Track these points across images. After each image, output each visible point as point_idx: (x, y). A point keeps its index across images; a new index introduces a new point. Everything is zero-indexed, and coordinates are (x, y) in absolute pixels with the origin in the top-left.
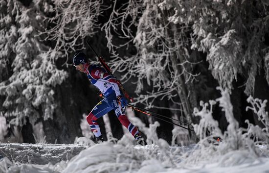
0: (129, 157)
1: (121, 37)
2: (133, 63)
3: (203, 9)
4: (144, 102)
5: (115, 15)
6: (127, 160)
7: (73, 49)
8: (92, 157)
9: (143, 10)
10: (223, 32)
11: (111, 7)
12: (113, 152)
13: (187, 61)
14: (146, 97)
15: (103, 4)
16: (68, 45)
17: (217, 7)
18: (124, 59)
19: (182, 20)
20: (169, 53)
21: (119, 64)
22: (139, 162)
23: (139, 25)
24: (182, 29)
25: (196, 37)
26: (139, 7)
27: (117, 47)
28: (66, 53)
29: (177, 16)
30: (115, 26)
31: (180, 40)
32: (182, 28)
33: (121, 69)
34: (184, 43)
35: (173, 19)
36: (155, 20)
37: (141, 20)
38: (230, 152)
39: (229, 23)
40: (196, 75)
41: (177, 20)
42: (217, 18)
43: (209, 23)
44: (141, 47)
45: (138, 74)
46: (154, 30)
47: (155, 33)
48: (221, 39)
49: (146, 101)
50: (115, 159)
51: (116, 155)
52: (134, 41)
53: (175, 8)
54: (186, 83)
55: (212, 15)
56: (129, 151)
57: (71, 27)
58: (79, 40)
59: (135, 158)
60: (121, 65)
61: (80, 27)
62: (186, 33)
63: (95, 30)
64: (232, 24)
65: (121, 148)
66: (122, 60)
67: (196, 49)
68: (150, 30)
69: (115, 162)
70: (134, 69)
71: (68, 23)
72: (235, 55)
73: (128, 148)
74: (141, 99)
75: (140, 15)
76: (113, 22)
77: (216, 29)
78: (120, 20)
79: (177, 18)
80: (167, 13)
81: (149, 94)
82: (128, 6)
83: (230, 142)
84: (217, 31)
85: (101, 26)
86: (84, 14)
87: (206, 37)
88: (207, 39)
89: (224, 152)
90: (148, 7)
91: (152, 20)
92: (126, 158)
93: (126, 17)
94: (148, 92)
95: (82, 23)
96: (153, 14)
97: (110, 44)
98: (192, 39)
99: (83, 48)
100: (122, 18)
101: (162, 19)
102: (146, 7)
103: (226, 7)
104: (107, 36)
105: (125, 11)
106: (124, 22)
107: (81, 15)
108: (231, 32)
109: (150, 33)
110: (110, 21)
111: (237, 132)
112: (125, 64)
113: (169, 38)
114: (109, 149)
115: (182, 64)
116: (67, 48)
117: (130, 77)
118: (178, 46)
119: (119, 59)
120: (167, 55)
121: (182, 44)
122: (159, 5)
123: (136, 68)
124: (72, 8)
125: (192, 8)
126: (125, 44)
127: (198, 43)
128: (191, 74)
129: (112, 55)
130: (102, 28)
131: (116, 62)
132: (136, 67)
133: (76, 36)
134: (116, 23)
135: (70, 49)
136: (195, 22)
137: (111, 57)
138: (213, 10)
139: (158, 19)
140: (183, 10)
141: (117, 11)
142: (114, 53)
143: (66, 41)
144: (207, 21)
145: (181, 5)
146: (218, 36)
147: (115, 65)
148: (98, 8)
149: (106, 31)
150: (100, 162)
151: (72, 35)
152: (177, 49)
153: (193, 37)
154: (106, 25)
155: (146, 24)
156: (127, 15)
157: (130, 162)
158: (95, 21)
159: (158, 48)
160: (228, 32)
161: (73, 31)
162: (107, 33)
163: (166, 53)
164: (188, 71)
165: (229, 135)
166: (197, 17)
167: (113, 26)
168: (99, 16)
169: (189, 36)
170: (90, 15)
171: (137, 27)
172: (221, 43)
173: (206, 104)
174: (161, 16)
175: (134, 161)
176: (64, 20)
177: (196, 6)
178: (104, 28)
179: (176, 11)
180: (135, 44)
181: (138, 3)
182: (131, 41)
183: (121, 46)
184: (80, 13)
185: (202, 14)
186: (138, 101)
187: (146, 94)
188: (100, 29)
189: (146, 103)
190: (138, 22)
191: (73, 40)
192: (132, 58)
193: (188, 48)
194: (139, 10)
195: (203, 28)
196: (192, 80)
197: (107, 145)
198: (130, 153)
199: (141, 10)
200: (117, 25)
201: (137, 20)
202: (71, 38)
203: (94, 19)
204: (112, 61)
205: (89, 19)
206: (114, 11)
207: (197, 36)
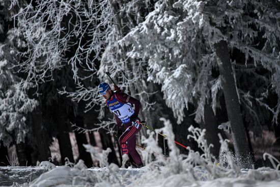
0: (84, 180)
1: (86, 70)
2: (97, 93)
3: (157, 46)
4: (106, 127)
5: (80, 50)
6: (82, 182)
7: (43, 80)
8: (51, 179)
9: (105, 46)
10: (176, 66)
11: (77, 43)
12: (70, 175)
13: (144, 92)
14: (108, 123)
15: (70, 41)
16: (38, 77)
17: (170, 44)
18: (89, 90)
19: (138, 56)
20: (128, 85)
21: (84, 94)
22: (92, 184)
23: (102, 60)
24: (140, 64)
25: (151, 70)
26: (102, 43)
27: (82, 79)
28: (37, 83)
29: (135, 51)
30: (81, 60)
31: (138, 73)
32: (140, 62)
33: (86, 98)
34: (141, 76)
35: (131, 54)
36: (116, 55)
37: (104, 55)
38: (172, 176)
39: (181, 58)
40: (152, 104)
41: (134, 55)
42: (170, 54)
43: (163, 58)
44: (104, 79)
45: (101, 103)
46: (115, 64)
47: (116, 67)
48: (173, 73)
49: (108, 127)
50: (71, 181)
51: (72, 178)
52: (98, 74)
53: (133, 45)
54: (143, 111)
55: (166, 51)
56: (84, 174)
57: (41, 60)
58: (49, 72)
59: (89, 181)
60: (85, 95)
61: (49, 61)
62: (143, 67)
63: (63, 63)
64: (184, 60)
65: (77, 172)
66: (86, 90)
67: (152, 81)
68: (111, 64)
69: (71, 184)
70: (97, 98)
71: (38, 57)
72: (186, 87)
73: (83, 172)
74: (103, 125)
75: (103, 51)
76: (79, 56)
77: (169, 63)
78: (85, 55)
79: (135, 53)
80: (127, 49)
81: (110, 121)
82: (92, 43)
83: (172, 166)
84: (171, 66)
85: (68, 60)
86: (53, 49)
87: (160, 71)
88: (161, 72)
89: (167, 175)
90: (110, 44)
91: (113, 55)
92: (81, 180)
93: (90, 53)
94: (109, 119)
95: (51, 58)
96: (114, 49)
97: (75, 76)
98: (149, 72)
99: (52, 79)
100: (87, 53)
101: (122, 54)
102: (108, 44)
103: (177, 45)
104: (73, 69)
105: (89, 47)
106: (88, 57)
107: (51, 51)
108: (182, 67)
109: (112, 66)
110: (76, 56)
111: (178, 158)
112: (90, 94)
113: (128, 71)
114: (66, 172)
115: (140, 94)
116: (37, 79)
117: (94, 105)
118: (136, 79)
119: (84, 90)
120: (127, 86)
121: (139, 77)
122: (118, 42)
123: (99, 98)
124: (42, 44)
125: (147, 44)
126: (90, 76)
127: (153, 76)
128: (147, 103)
129: (78, 86)
130: (69, 62)
131: (81, 92)
132: (99, 96)
133: (45, 69)
134: (82, 57)
135: (40, 81)
136: (151, 57)
137: (77, 87)
138: (166, 46)
139: (119, 54)
140: (140, 46)
141: (82, 47)
142: (79, 84)
143: (37, 73)
144: (161, 57)
145: (138, 42)
146: (171, 70)
147: (80, 95)
148: (66, 44)
149: (73, 65)
150: (58, 184)
151: (42, 68)
152: (135, 80)
153: (149, 70)
154: (72, 59)
155: (108, 58)
156: (91, 50)
157: (84, 184)
158: (63, 55)
159: (119, 80)
160: (180, 67)
161: (43, 64)
162: (73, 67)
163: (125, 85)
164: (145, 100)
165: (171, 161)
166: (152, 53)
167: (79, 60)
168: (66, 52)
169: (146, 70)
170: (58, 50)
171: (100, 61)
172: (173, 76)
173: (153, 133)
174: (122, 51)
175: (88, 183)
176: (35, 55)
177: (152, 43)
178: (71, 62)
179: (134, 47)
180: (98, 76)
181: (101, 40)
182: (95, 73)
183: (86, 77)
184: (49, 48)
185: (157, 51)
186: (101, 127)
187: (108, 120)
188: (67, 63)
189: (107, 128)
190: (101, 57)
191: (43, 72)
192: (96, 89)
193: (145, 80)
194: (102, 46)
195: (158, 63)
196: (149, 108)
197: (64, 169)
198: (84, 176)
199: (104, 47)
200: (82, 59)
201: (100, 55)
202: (42, 70)
203: (62, 53)
204: (78, 91)
205: (57, 53)
206: (79, 47)
207: (153, 70)
